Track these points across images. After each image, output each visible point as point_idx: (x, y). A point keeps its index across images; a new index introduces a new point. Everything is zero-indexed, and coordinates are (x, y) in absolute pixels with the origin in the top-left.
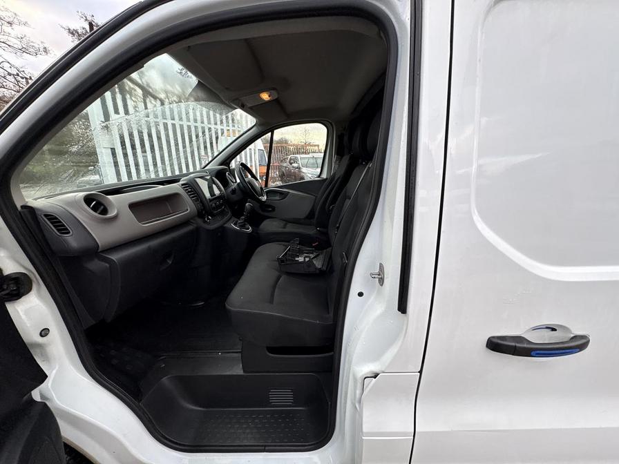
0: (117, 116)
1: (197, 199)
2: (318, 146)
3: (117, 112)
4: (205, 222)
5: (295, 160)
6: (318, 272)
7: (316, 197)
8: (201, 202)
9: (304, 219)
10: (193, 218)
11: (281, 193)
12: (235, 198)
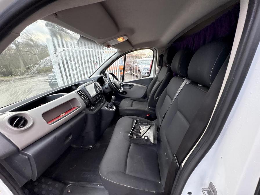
0: (59, 48)
1: (86, 98)
2: (146, 54)
3: (59, 46)
4: (91, 110)
5: (136, 62)
6: (152, 144)
7: (148, 87)
8: (89, 99)
9: (142, 98)
10: (84, 110)
11: (130, 85)
12: (107, 91)
